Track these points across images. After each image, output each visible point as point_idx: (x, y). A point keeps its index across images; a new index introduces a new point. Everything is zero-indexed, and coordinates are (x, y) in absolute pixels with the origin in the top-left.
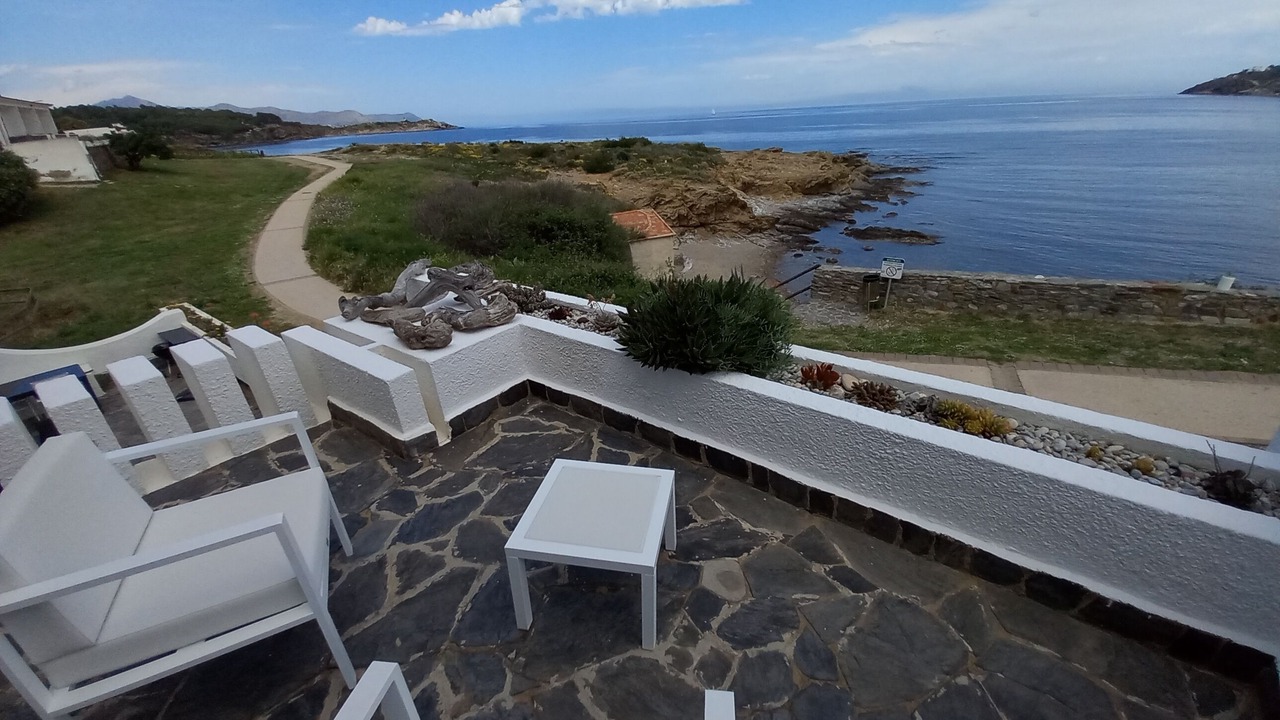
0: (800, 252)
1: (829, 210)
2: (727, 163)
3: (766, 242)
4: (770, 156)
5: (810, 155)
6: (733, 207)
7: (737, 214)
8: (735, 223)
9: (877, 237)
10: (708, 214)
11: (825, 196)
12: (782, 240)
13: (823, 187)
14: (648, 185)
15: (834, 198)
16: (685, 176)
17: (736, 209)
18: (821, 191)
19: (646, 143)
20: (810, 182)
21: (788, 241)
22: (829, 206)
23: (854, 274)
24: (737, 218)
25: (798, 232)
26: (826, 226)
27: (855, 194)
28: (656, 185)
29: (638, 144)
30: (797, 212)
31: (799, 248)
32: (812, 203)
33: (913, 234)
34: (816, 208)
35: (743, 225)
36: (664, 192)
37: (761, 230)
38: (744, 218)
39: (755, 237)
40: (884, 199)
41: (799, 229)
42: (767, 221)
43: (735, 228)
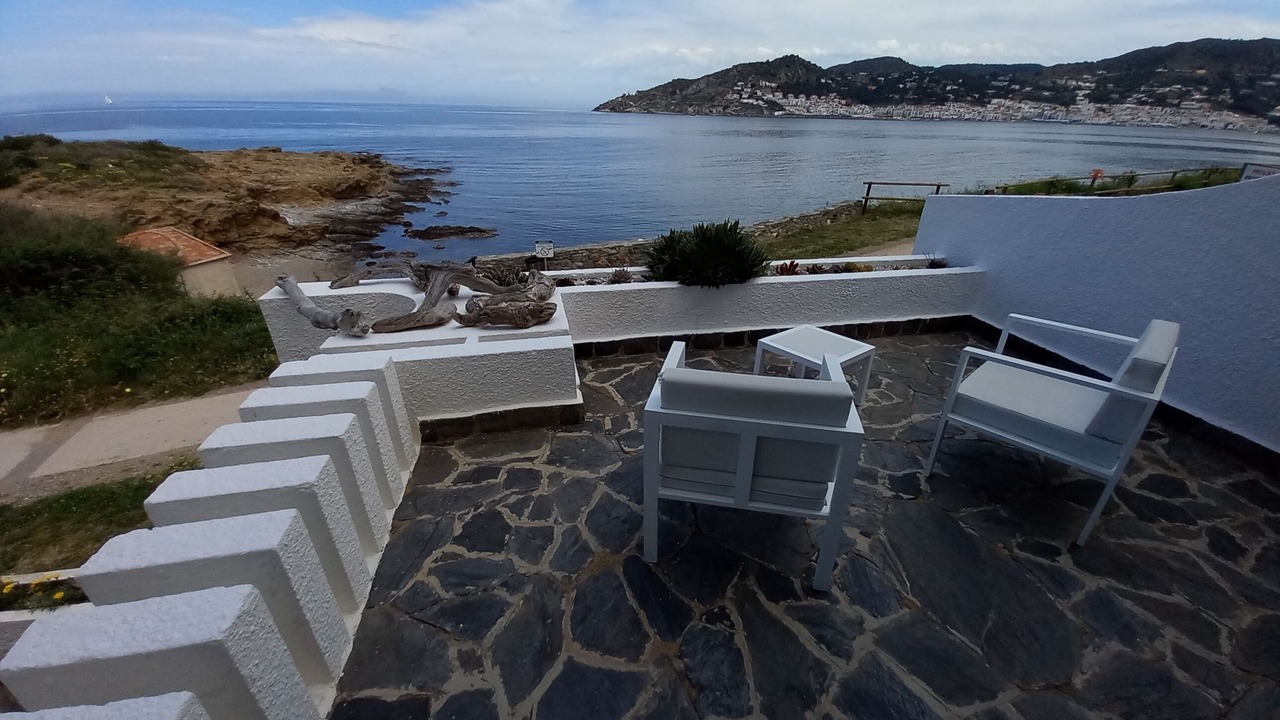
0: (370, 260)
1: (375, 214)
2: (212, 166)
3: (321, 254)
4: (270, 156)
5: (324, 155)
6: (261, 219)
7: (269, 226)
8: (270, 237)
9: (442, 236)
10: (227, 231)
11: (362, 200)
12: (342, 250)
13: (356, 191)
14: (101, 200)
15: (373, 201)
16: (161, 184)
17: (265, 221)
18: (356, 194)
19: (53, 142)
20: (339, 185)
21: (349, 251)
22: (372, 209)
23: (512, 260)
24: (271, 231)
25: (354, 240)
26: (383, 231)
27: (393, 195)
28: (116, 199)
29: (38, 143)
30: (340, 219)
31: (367, 256)
32: (350, 207)
33: (472, 230)
34: (358, 213)
35: (283, 239)
36: (139, 206)
37: (309, 242)
38: (282, 230)
39: (305, 250)
40: (425, 200)
41: (353, 236)
42: (312, 231)
43: (273, 243)
